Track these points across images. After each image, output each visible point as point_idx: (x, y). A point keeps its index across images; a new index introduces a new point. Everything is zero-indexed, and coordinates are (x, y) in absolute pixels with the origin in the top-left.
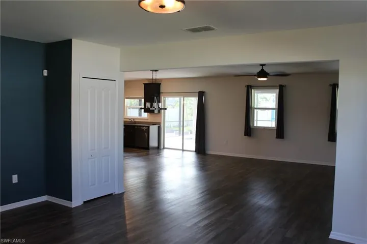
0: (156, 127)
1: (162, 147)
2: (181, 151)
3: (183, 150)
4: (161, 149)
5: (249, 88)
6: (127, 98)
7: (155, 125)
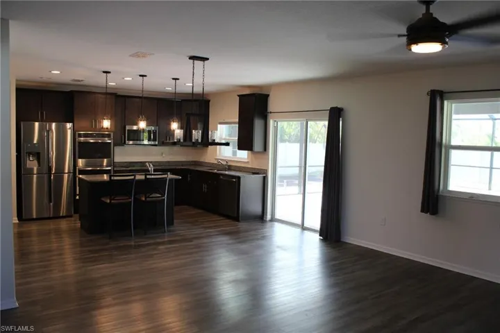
0: (259, 177)
1: (269, 217)
2: (299, 230)
3: (303, 228)
4: (266, 221)
5: (436, 98)
6: (221, 123)
7: (258, 173)
